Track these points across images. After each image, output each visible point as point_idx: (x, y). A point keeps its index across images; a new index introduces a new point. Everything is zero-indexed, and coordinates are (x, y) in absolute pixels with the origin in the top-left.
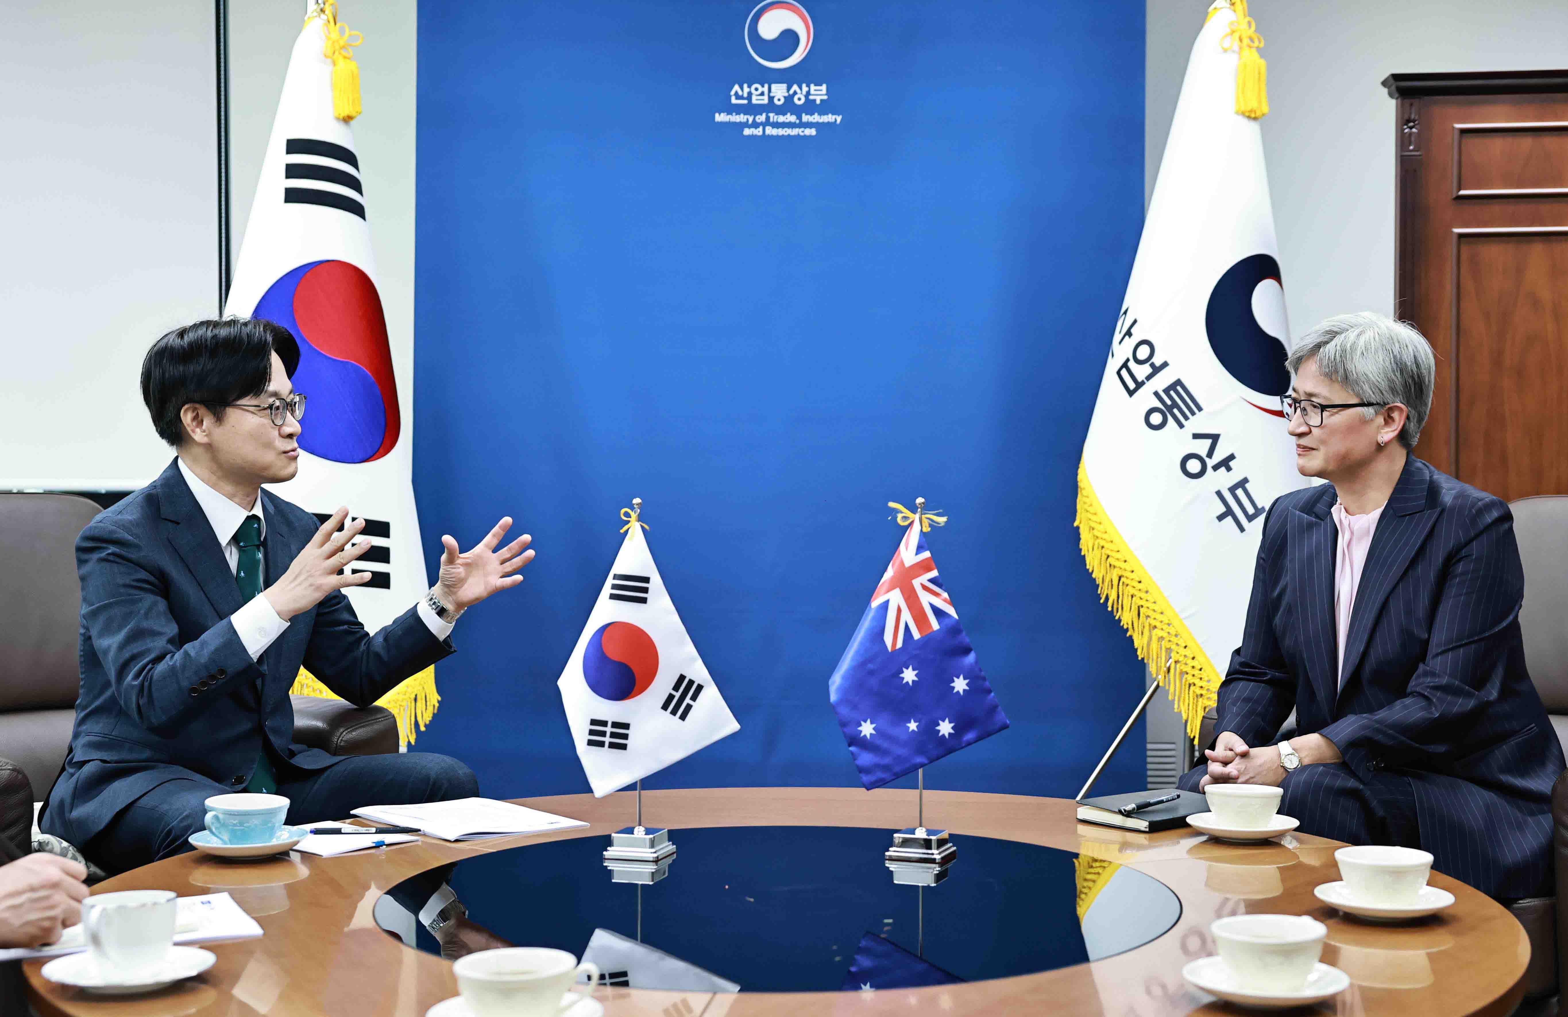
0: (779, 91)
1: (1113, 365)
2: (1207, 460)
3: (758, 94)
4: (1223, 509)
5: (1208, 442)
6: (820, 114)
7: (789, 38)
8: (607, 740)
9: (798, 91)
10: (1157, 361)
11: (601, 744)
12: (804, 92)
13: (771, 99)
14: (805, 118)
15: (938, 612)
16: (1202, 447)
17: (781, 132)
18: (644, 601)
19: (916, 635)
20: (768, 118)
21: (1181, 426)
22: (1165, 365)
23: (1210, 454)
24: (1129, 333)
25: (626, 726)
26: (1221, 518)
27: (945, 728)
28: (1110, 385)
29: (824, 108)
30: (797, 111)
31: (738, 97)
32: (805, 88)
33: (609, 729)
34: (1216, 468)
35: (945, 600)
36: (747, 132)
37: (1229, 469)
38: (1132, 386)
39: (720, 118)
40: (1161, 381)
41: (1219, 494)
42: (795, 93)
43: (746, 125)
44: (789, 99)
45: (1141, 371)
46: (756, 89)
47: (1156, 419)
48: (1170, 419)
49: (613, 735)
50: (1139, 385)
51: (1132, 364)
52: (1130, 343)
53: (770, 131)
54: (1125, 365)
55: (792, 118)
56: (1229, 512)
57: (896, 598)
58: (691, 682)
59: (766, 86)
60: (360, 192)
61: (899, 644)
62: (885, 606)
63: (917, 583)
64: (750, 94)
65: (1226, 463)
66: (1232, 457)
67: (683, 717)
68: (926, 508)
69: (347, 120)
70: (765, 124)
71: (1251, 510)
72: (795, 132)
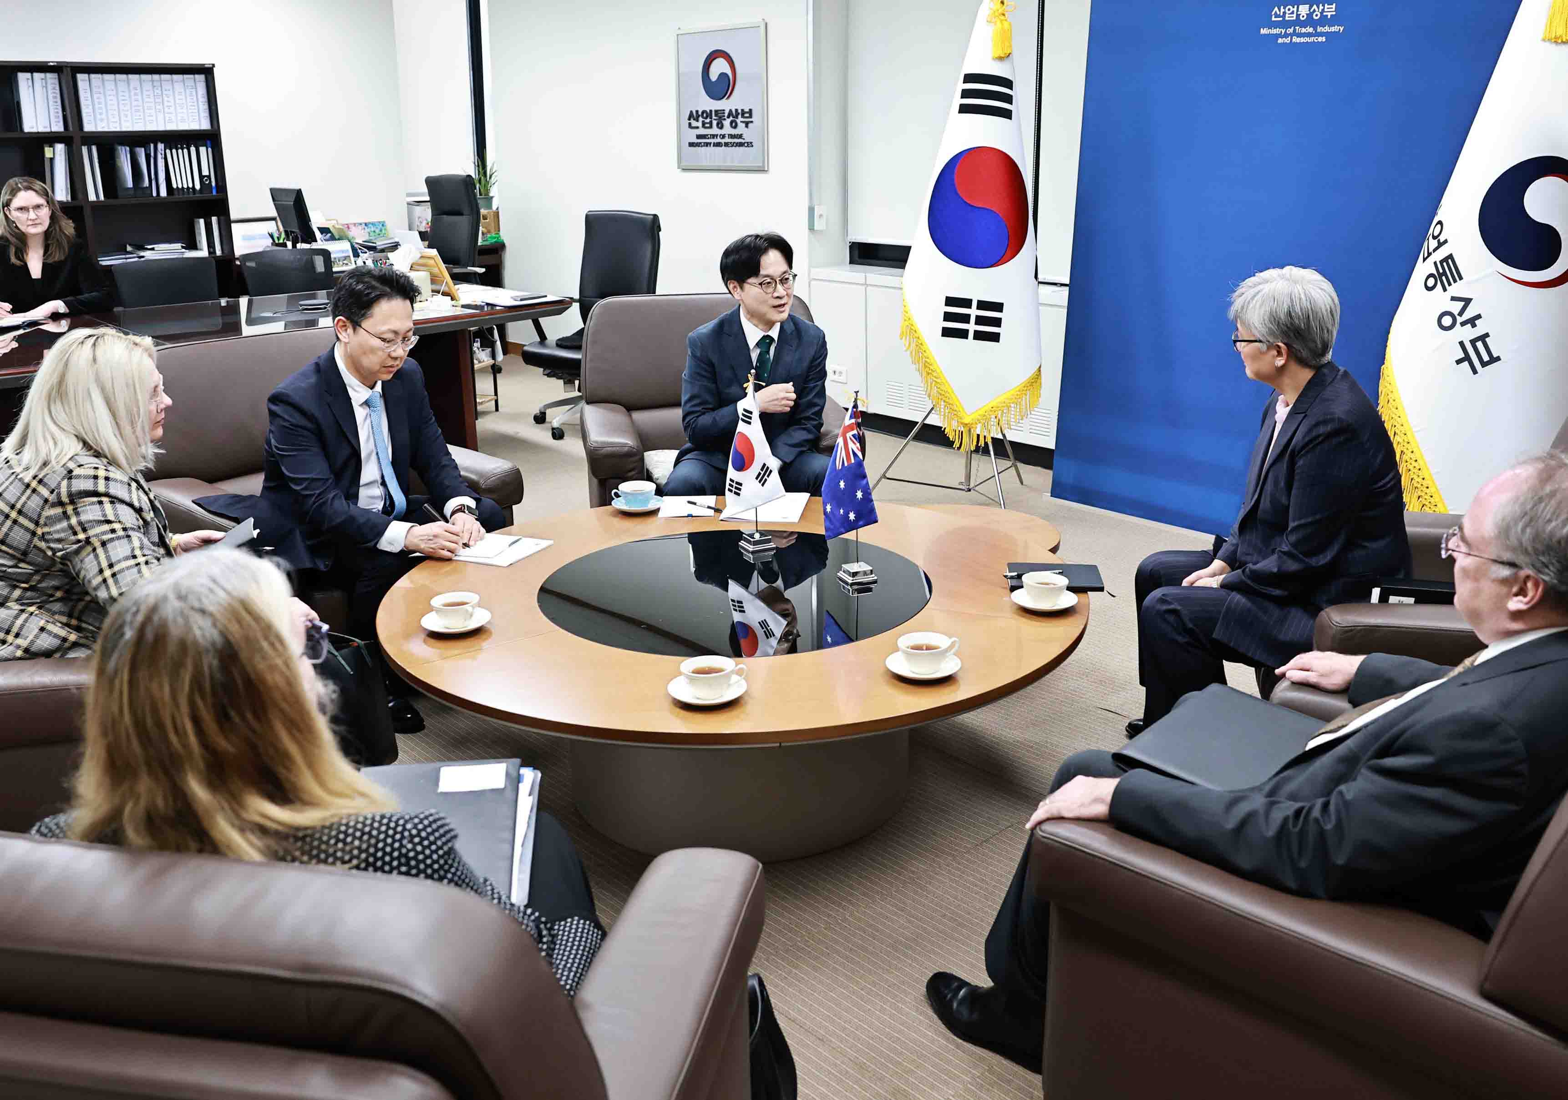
0: (1304, 10)
2: (1458, 317)
3: (1290, 14)
4: (1462, 355)
5: (1463, 303)
6: (1329, 26)
9: (1317, 10)
10: (1442, 238)
12: (1320, 11)
13: (1298, 16)
14: (1319, 29)
16: (1456, 307)
17: (1302, 40)
20: (1295, 30)
21: (1445, 290)
22: (1446, 242)
23: (1461, 314)
26: (1459, 362)
29: (1332, 21)
30: (1315, 24)
31: (1277, 16)
32: (1321, 7)
34: (1463, 324)
36: (1280, 41)
37: (1474, 326)
38: (1426, 254)
39: (1264, 31)
40: (1442, 252)
41: (1462, 344)
42: (1314, 11)
43: (1280, 36)
44: (1310, 15)
46: (1289, 10)
48: (1439, 284)
50: (1429, 255)
53: (1296, 40)
55: (1311, 30)
56: (1467, 358)
59: (1296, 6)
60: (1010, 103)
64: (1284, 13)
66: (1479, 317)
69: (1003, 59)
70: (1292, 35)
71: (1486, 358)
72: (1312, 39)
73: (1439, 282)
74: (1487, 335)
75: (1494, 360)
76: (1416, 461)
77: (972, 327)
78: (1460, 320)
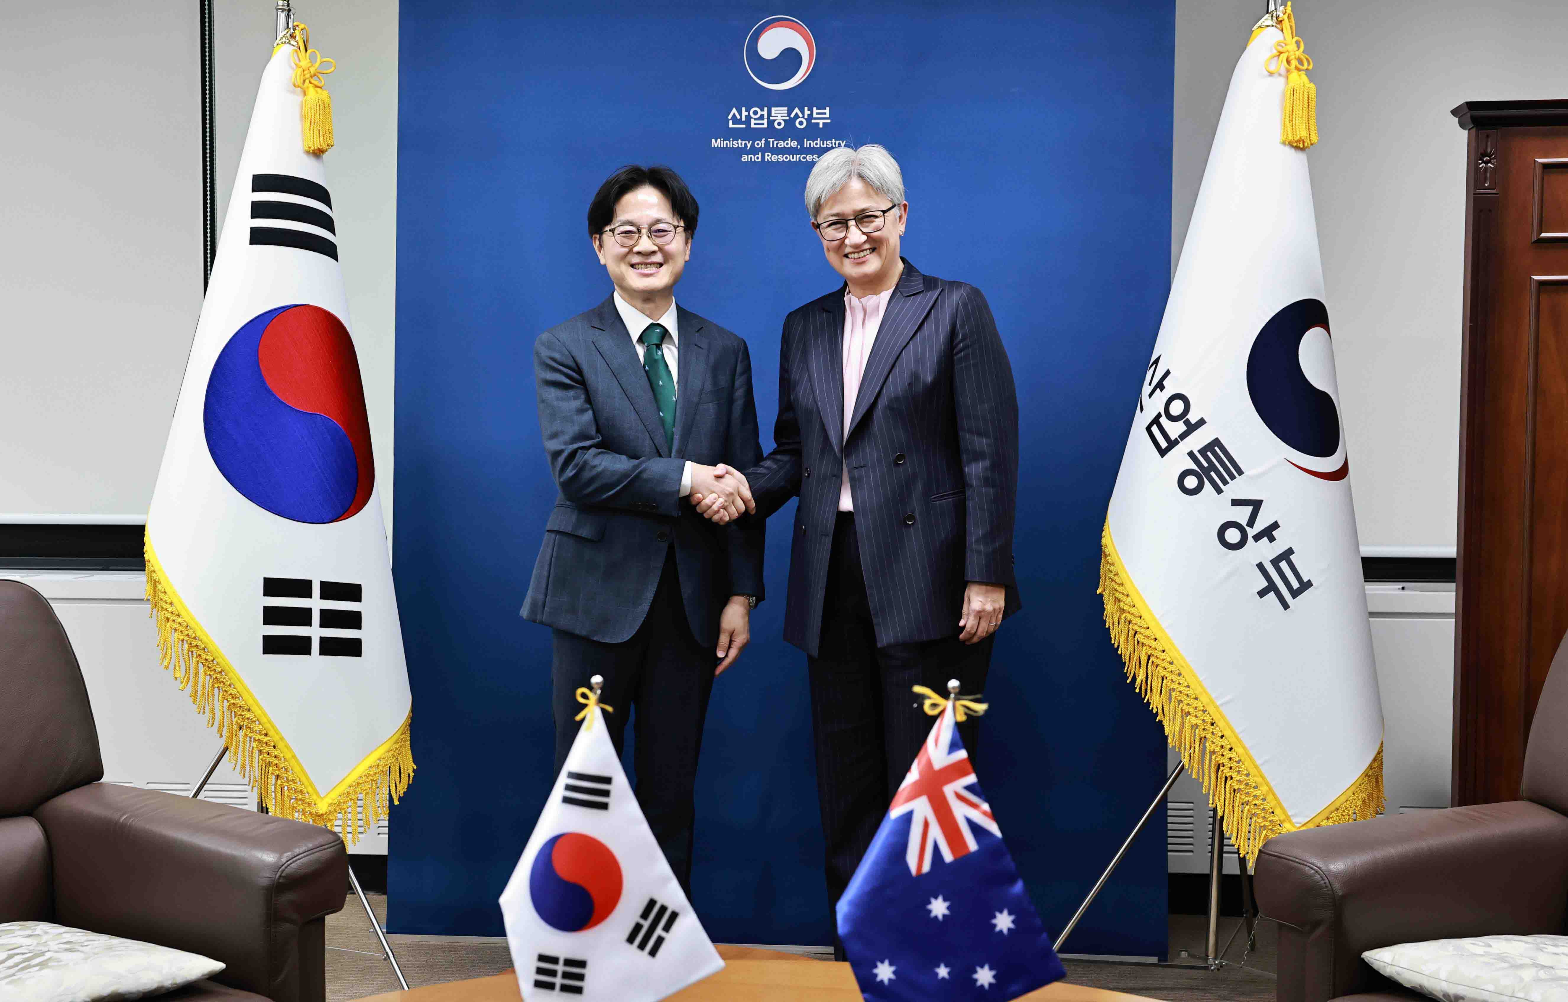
0: (779, 115)
1: (1141, 420)
2: (1248, 529)
3: (758, 119)
4: (1264, 584)
5: (1249, 509)
6: (823, 140)
7: (791, 58)
8: (558, 981)
9: (801, 115)
10: (1193, 417)
11: (550, 986)
12: (806, 116)
13: (771, 123)
14: (807, 143)
15: (976, 829)
16: (1242, 515)
17: (781, 158)
18: (604, 806)
19: (948, 856)
20: (767, 143)
21: (1219, 491)
22: (1202, 422)
23: (1251, 523)
24: (1160, 386)
25: (582, 964)
26: (1262, 593)
27: (985, 976)
28: (1138, 440)
29: (826, 133)
30: (799, 136)
31: (735, 121)
32: (807, 112)
33: (560, 968)
34: (1257, 538)
35: (985, 813)
36: (745, 158)
37: (1272, 539)
38: (1164, 444)
39: (716, 143)
40: (1197, 441)
41: (1260, 566)
42: (797, 116)
43: (743, 151)
44: (790, 123)
45: (1175, 429)
46: (755, 113)
47: (1191, 482)
48: (1207, 483)
49: (566, 975)
50: (1172, 444)
51: (1164, 420)
52: (1161, 397)
53: (769, 157)
54: (1156, 421)
55: (794, 144)
56: (1271, 587)
57: (922, 808)
58: (663, 909)
59: (766, 109)
60: (332, 231)
61: (926, 867)
62: (908, 818)
63: (949, 790)
64: (748, 118)
65: (1268, 533)
66: (1275, 526)
67: (653, 953)
69: (318, 153)
70: (763, 151)
71: (1295, 585)
72: (796, 158)
73: (1206, 482)
74: (1290, 551)
75: (1306, 585)
76: (1231, 749)
77: (315, 632)
78: (1251, 532)
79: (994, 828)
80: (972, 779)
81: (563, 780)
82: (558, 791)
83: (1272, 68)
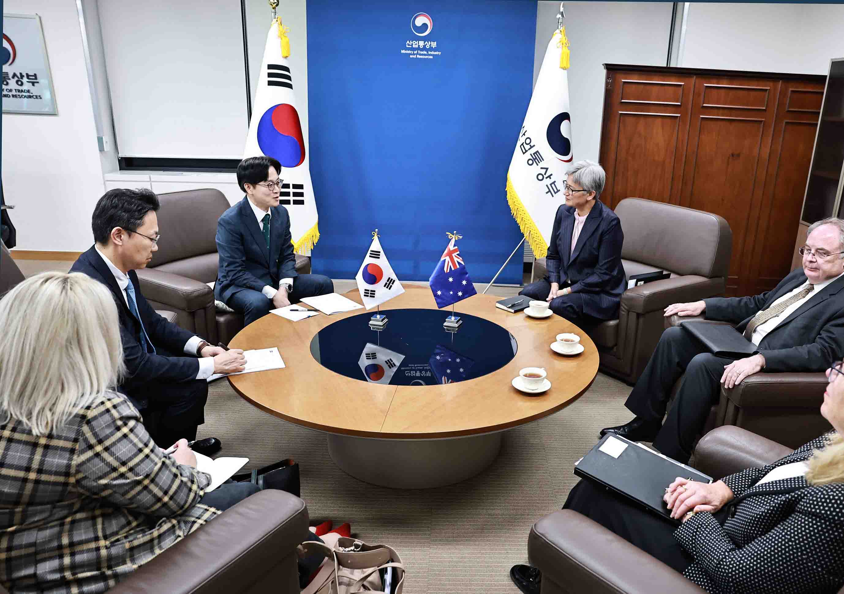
0: (421, 43)
1: (519, 144)
3: (415, 44)
4: (548, 190)
5: (545, 170)
6: (434, 52)
7: (425, 26)
8: (369, 295)
9: (428, 44)
10: (532, 144)
11: (368, 296)
13: (419, 46)
14: (429, 53)
16: (543, 171)
17: (422, 57)
18: (379, 258)
19: (453, 269)
20: (418, 52)
21: (537, 165)
22: (534, 146)
23: (545, 174)
24: (524, 134)
25: (374, 291)
26: (547, 193)
27: (460, 294)
28: (518, 150)
29: (435, 50)
30: (427, 50)
31: (408, 45)
32: (430, 43)
33: (370, 292)
34: (547, 178)
35: (461, 260)
36: (411, 56)
37: (550, 178)
38: (524, 151)
40: (533, 151)
41: (547, 185)
42: (426, 44)
43: (411, 54)
44: (424, 46)
45: (527, 147)
47: (530, 162)
48: (534, 163)
49: (371, 294)
50: (526, 151)
51: (524, 144)
52: (524, 137)
53: (418, 56)
54: (522, 144)
55: (425, 53)
56: (550, 191)
57: (448, 259)
58: (392, 279)
59: (417, 41)
60: (291, 81)
61: (448, 271)
62: (445, 261)
63: (453, 255)
64: (412, 44)
65: (549, 177)
66: (551, 175)
67: (390, 289)
68: (457, 234)
69: (286, 57)
70: (417, 54)
71: (556, 191)
72: (426, 57)
74: (555, 182)
75: (558, 191)
77: (292, 198)
78: (545, 176)
79: (462, 263)
80: (458, 253)
81: (369, 252)
82: (368, 254)
83: (558, 46)
